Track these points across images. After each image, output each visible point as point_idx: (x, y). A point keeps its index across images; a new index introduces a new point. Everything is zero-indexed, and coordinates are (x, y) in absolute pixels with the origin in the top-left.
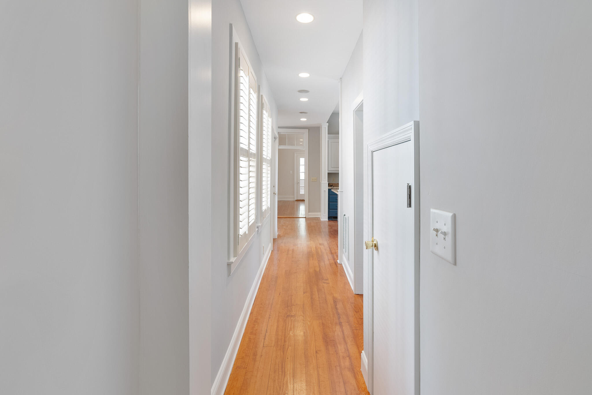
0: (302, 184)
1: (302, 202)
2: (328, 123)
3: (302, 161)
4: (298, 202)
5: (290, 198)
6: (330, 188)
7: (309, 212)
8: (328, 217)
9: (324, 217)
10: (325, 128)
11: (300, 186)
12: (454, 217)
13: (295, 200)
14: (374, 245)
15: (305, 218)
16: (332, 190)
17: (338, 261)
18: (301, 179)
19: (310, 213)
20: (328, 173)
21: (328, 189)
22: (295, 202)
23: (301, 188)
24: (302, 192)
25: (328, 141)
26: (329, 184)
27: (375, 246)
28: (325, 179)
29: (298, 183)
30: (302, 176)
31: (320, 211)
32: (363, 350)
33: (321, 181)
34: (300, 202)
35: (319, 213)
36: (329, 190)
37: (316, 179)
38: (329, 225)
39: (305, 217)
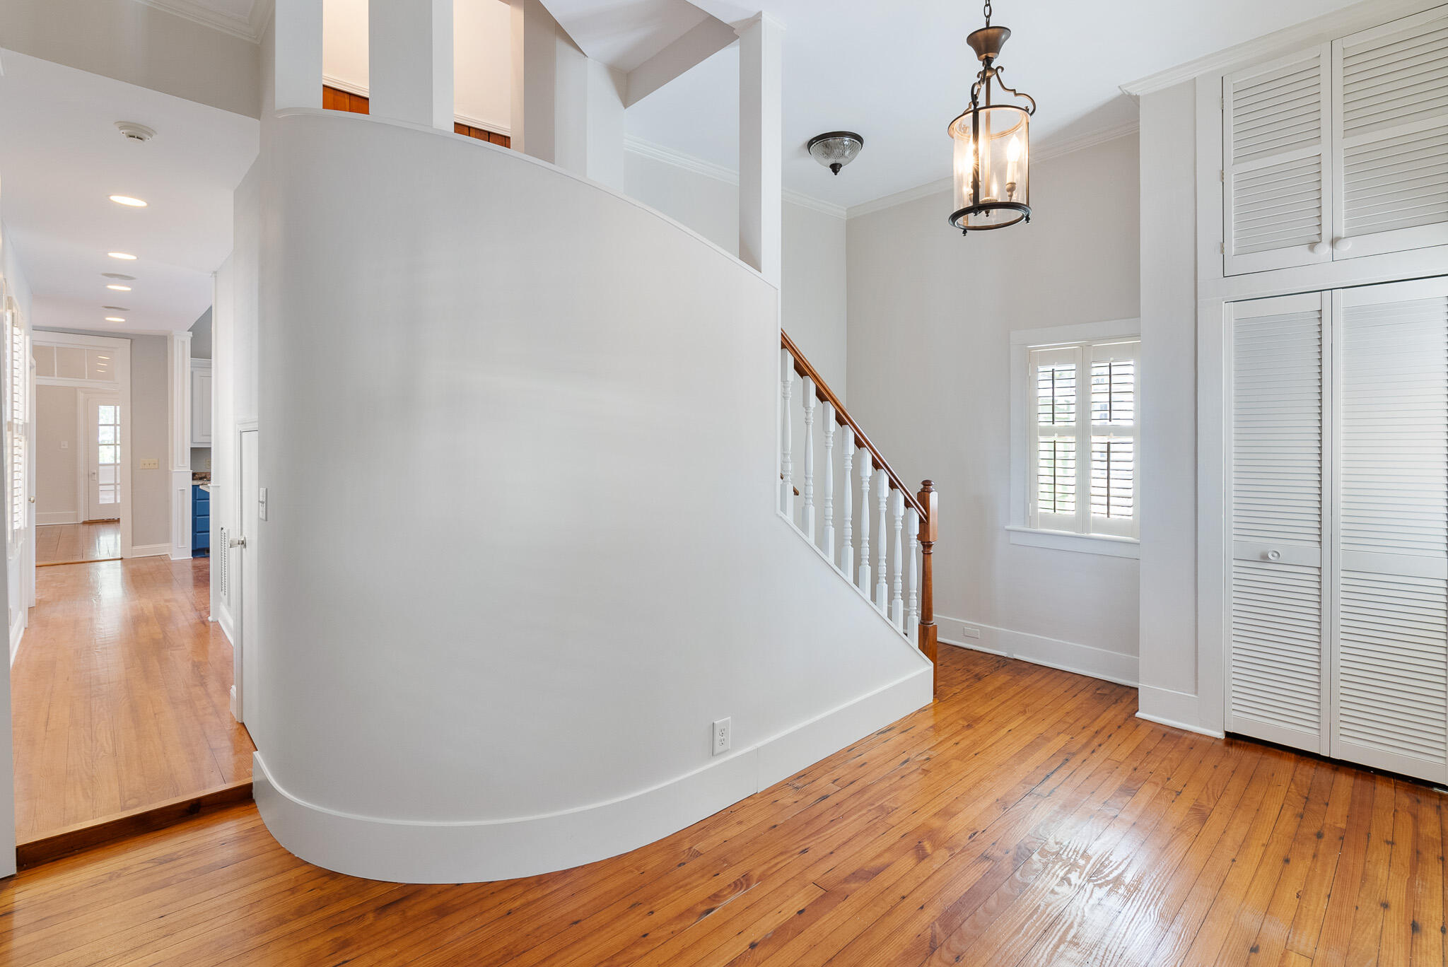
0: (106, 478)
1: (106, 526)
2: (191, 333)
3: (107, 414)
4: (92, 527)
5: (64, 517)
6: (196, 483)
7: (133, 546)
8: (193, 551)
9: (180, 550)
10: (183, 342)
11: (100, 483)
12: (267, 489)
13: (81, 522)
14: (240, 542)
15: (121, 559)
16: (201, 487)
17: (210, 619)
18: (101, 461)
19: (135, 548)
20: (191, 448)
21: (193, 486)
22: (81, 526)
23: (101, 488)
24: (106, 498)
25: (192, 373)
26: (194, 474)
27: (243, 543)
28: (183, 462)
29: (92, 475)
30: (107, 455)
31: (167, 538)
32: (232, 684)
33: (170, 469)
34: (101, 527)
35: (167, 545)
36: (195, 488)
37: (154, 464)
38: (194, 567)
39: (120, 557)
